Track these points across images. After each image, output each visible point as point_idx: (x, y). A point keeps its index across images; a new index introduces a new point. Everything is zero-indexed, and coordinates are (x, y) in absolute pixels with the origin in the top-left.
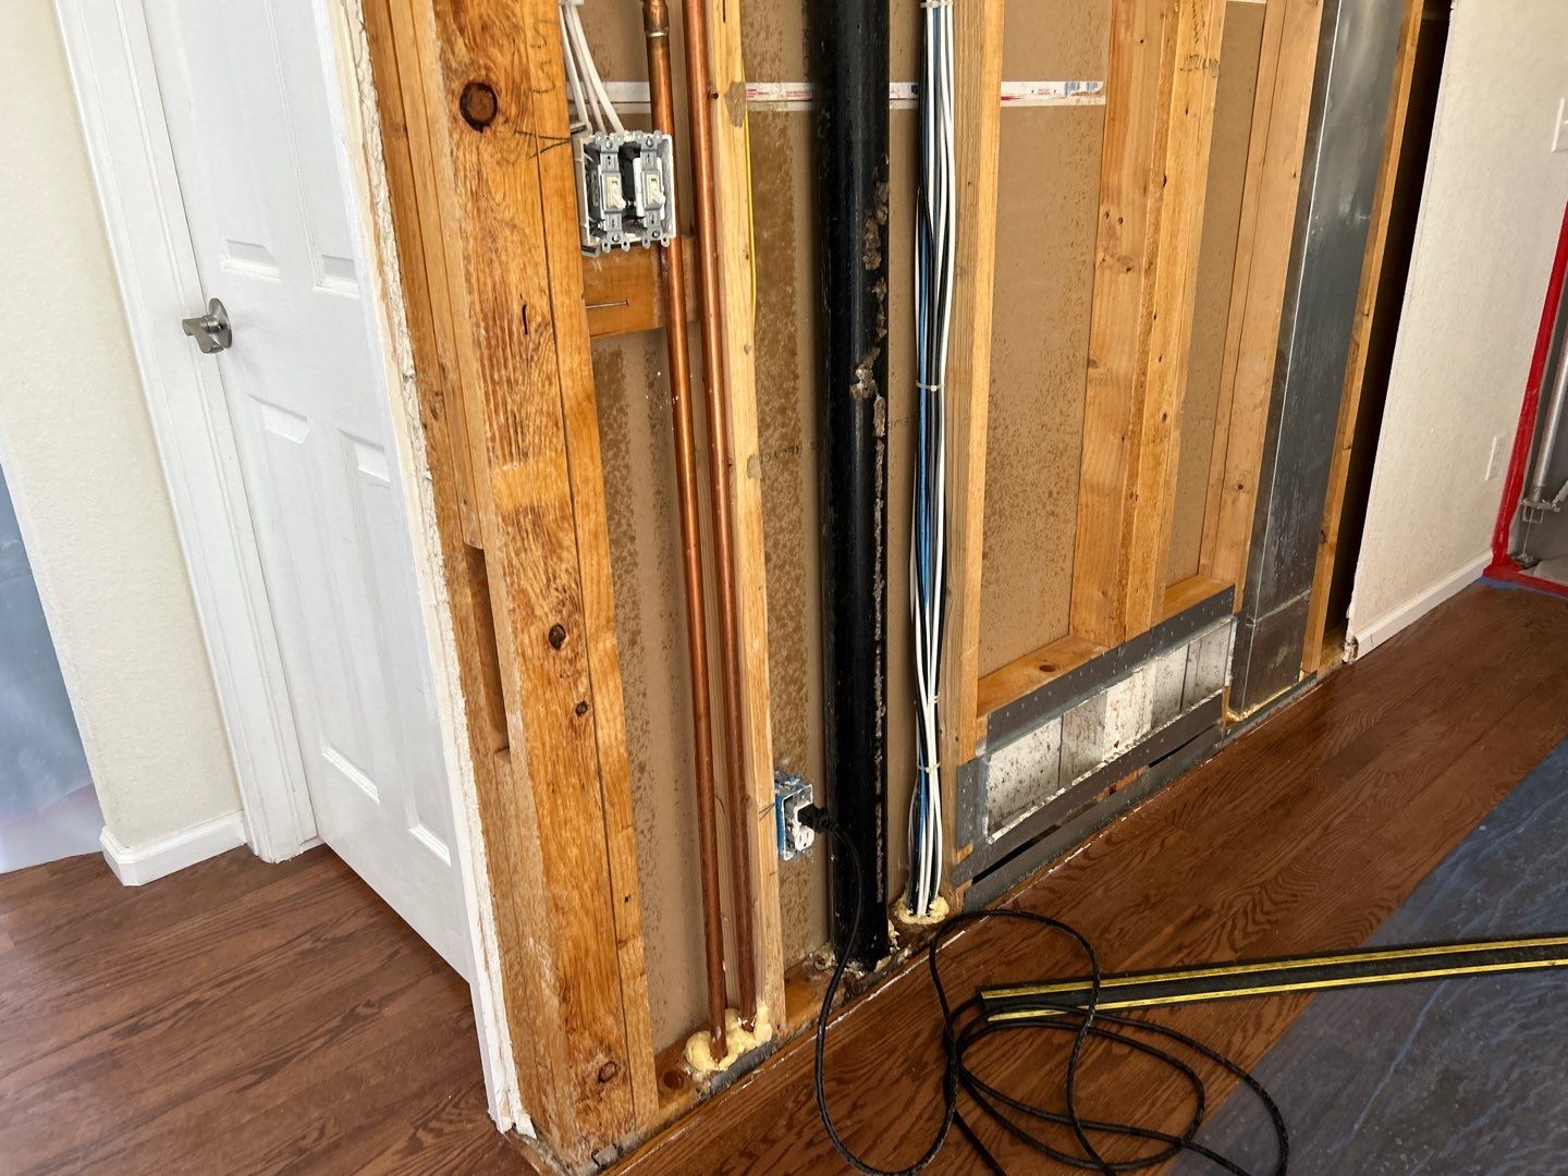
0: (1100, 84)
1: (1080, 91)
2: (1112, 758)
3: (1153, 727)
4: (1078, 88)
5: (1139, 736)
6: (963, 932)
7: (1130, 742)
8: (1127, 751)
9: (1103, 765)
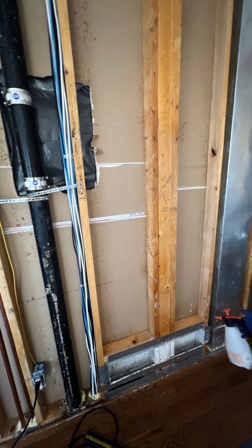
0: (143, 213)
1: (136, 215)
2: (158, 363)
3: (175, 355)
4: (135, 214)
5: (169, 357)
6: (101, 405)
7: (166, 358)
8: (163, 361)
9: (154, 365)
